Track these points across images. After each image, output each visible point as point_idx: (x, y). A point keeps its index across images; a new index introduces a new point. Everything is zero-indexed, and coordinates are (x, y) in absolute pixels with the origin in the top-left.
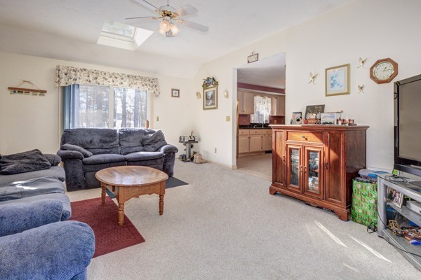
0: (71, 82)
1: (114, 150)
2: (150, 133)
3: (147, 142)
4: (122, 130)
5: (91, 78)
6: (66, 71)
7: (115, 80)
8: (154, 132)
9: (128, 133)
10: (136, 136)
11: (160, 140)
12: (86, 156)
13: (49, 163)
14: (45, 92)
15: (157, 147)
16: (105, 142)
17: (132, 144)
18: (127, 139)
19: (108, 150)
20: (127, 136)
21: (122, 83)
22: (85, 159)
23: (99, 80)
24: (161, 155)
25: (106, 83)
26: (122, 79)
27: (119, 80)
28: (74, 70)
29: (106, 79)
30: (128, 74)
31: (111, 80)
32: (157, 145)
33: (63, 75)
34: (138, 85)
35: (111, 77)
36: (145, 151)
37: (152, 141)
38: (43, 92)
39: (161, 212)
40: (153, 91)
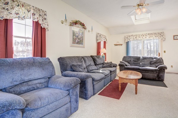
0: (128, 40)
1: (138, 64)
2: (155, 59)
3: (153, 62)
4: (142, 57)
5: (134, 38)
6: (127, 37)
7: (143, 37)
8: (157, 58)
9: (144, 58)
10: (148, 60)
11: (159, 62)
12: (126, 65)
13: (112, 66)
14: (122, 44)
15: (157, 66)
16: (135, 61)
17: (146, 63)
18: (144, 61)
19: (136, 64)
20: (144, 59)
21: (146, 38)
22: (126, 67)
23: (137, 38)
24: (156, 69)
25: (140, 39)
26: (146, 36)
27: (145, 36)
28: (129, 36)
29: (139, 37)
30: (148, 33)
31: (141, 37)
32: (157, 65)
33: (126, 39)
34: (153, 37)
35: (141, 36)
36: (150, 66)
37: (155, 62)
38: (122, 45)
39: (136, 93)
40: (161, 39)
